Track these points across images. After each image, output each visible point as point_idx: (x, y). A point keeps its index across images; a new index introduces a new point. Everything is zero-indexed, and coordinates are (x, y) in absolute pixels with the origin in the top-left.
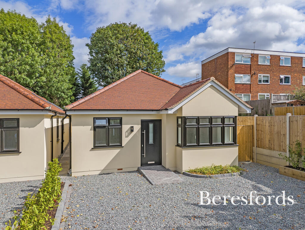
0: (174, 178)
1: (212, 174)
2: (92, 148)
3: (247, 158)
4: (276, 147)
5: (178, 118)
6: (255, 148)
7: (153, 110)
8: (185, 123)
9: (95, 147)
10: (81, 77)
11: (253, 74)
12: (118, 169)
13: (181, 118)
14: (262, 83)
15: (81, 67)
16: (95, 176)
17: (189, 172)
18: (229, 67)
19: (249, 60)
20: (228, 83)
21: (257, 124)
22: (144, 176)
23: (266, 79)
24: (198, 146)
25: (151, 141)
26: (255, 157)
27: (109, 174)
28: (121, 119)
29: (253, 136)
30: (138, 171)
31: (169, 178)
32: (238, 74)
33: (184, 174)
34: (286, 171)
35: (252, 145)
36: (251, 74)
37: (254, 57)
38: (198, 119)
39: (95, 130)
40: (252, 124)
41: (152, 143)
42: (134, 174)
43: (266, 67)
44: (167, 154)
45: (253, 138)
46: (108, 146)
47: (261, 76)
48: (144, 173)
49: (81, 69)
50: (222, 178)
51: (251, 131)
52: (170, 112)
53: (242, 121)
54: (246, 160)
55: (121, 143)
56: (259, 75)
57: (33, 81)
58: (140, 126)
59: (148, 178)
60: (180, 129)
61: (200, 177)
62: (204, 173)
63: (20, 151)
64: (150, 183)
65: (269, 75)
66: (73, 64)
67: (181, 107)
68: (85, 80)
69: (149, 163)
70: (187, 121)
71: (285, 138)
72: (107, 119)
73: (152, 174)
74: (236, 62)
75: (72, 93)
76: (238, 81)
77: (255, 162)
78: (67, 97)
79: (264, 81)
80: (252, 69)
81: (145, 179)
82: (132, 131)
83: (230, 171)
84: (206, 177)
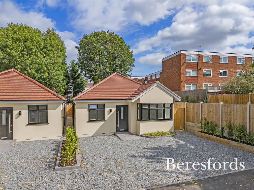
0: (135, 137)
1: (156, 136)
2: (88, 122)
3: (181, 128)
4: (196, 121)
5: (138, 104)
6: (185, 121)
7: (123, 100)
8: (142, 107)
9: (90, 121)
10: (71, 70)
11: (199, 70)
12: (103, 134)
13: (140, 104)
14: (206, 76)
15: (71, 63)
16: (90, 137)
17: (144, 135)
18: (181, 64)
19: (197, 59)
20: (180, 76)
21: (186, 107)
22: (118, 137)
23: (209, 73)
24: (149, 120)
25: (122, 118)
26: (186, 127)
27: (97, 136)
28: (104, 105)
29: (185, 114)
30: (115, 135)
31: (131, 138)
32: (188, 69)
33: (141, 136)
34: (198, 134)
35: (184, 120)
36: (197, 69)
37: (200, 57)
38: (149, 105)
39: (89, 111)
40: (184, 107)
41: (123, 119)
42: (112, 136)
43: (209, 64)
44: (131, 125)
45: (185, 116)
46: (97, 120)
47: (205, 71)
48: (118, 136)
49: (71, 64)
50: (161, 138)
51: (184, 111)
52: (133, 101)
53: (179, 105)
54: (181, 129)
55: (104, 118)
56: (204, 70)
57: (39, 75)
58: (115, 109)
59: (120, 138)
60: (139, 110)
61: (149, 137)
62: (152, 135)
63: (48, 123)
64: (121, 140)
65: (211, 70)
66: (66, 61)
67: (140, 98)
68: (74, 73)
69: (121, 130)
70: (143, 106)
71: (200, 116)
72: (96, 105)
73: (122, 136)
74: (186, 61)
75: (65, 83)
76: (188, 75)
77: (186, 130)
78: (62, 86)
79: (207, 75)
80: (199, 65)
81: (118, 138)
82: (111, 111)
83: (167, 134)
84: (153, 137)
